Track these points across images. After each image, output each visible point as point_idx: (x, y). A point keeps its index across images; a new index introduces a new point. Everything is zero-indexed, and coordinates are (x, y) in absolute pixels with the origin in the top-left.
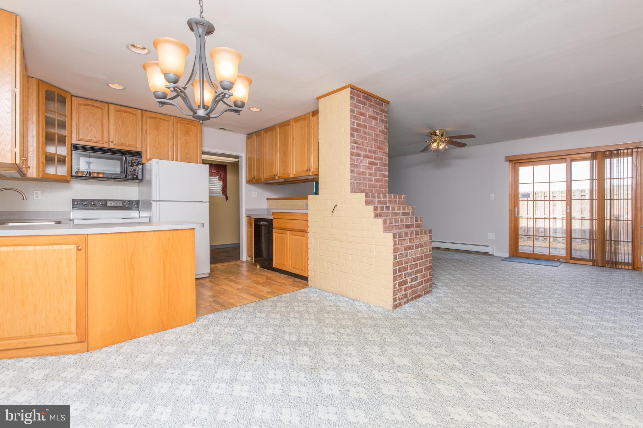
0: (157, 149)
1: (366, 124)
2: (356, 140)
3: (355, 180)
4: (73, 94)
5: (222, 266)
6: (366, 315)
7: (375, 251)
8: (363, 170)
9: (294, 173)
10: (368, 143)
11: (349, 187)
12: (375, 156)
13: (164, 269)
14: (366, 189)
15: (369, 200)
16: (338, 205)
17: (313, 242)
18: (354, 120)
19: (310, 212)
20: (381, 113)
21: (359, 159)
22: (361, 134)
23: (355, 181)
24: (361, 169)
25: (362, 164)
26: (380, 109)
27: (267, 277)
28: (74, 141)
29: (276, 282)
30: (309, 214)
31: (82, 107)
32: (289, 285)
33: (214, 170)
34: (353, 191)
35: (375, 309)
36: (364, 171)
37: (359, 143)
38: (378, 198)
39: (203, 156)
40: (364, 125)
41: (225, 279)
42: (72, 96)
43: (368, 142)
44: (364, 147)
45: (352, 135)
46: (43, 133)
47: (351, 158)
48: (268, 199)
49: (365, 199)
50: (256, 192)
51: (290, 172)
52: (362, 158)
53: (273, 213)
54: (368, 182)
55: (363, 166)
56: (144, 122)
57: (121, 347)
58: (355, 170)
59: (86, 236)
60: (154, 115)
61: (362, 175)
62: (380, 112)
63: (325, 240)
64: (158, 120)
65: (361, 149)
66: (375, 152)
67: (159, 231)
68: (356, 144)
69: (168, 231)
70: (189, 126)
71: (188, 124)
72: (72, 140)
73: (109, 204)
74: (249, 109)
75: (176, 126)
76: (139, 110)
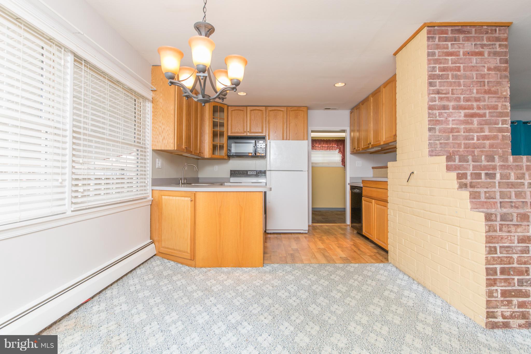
0: (275, 133)
1: (458, 65)
2: (438, 90)
3: (438, 140)
4: (229, 105)
5: (327, 226)
6: (430, 320)
7: (459, 235)
8: (454, 126)
9: (384, 140)
10: (463, 89)
11: (426, 151)
12: (478, 105)
13: (240, 221)
14: (459, 151)
15: (455, 165)
16: (415, 172)
17: (392, 214)
18: (434, 65)
19: (390, 181)
20: (493, 43)
21: (446, 113)
22: (448, 80)
23: (437, 142)
24: (449, 125)
25: (450, 119)
26: (489, 39)
27: (354, 243)
28: (230, 134)
29: (359, 249)
30: (389, 183)
31: (233, 112)
32: (369, 256)
33: (335, 145)
34: (432, 153)
35: (453, 316)
36: (455, 128)
37: (444, 92)
38: (473, 161)
39: (312, 134)
40: (456, 67)
41: (318, 238)
42: (228, 106)
43: (462, 87)
44: (456, 96)
45: (430, 84)
46: (211, 131)
47: (429, 114)
48: (373, 168)
49: (445, 164)
50: (361, 162)
51: (381, 139)
52: (451, 110)
53: (363, 181)
54: (463, 142)
55: (453, 120)
56: (267, 115)
57: (209, 271)
58: (437, 127)
59: (195, 192)
60: (273, 108)
61: (452, 132)
62: (489, 43)
63: (403, 213)
64: (276, 111)
65: (448, 99)
66: (477, 100)
67: (237, 192)
68: (438, 94)
69: (243, 193)
70: (298, 111)
71: (297, 110)
72: (228, 134)
73: (249, 173)
74: (334, 85)
75: (288, 114)
76: (264, 107)
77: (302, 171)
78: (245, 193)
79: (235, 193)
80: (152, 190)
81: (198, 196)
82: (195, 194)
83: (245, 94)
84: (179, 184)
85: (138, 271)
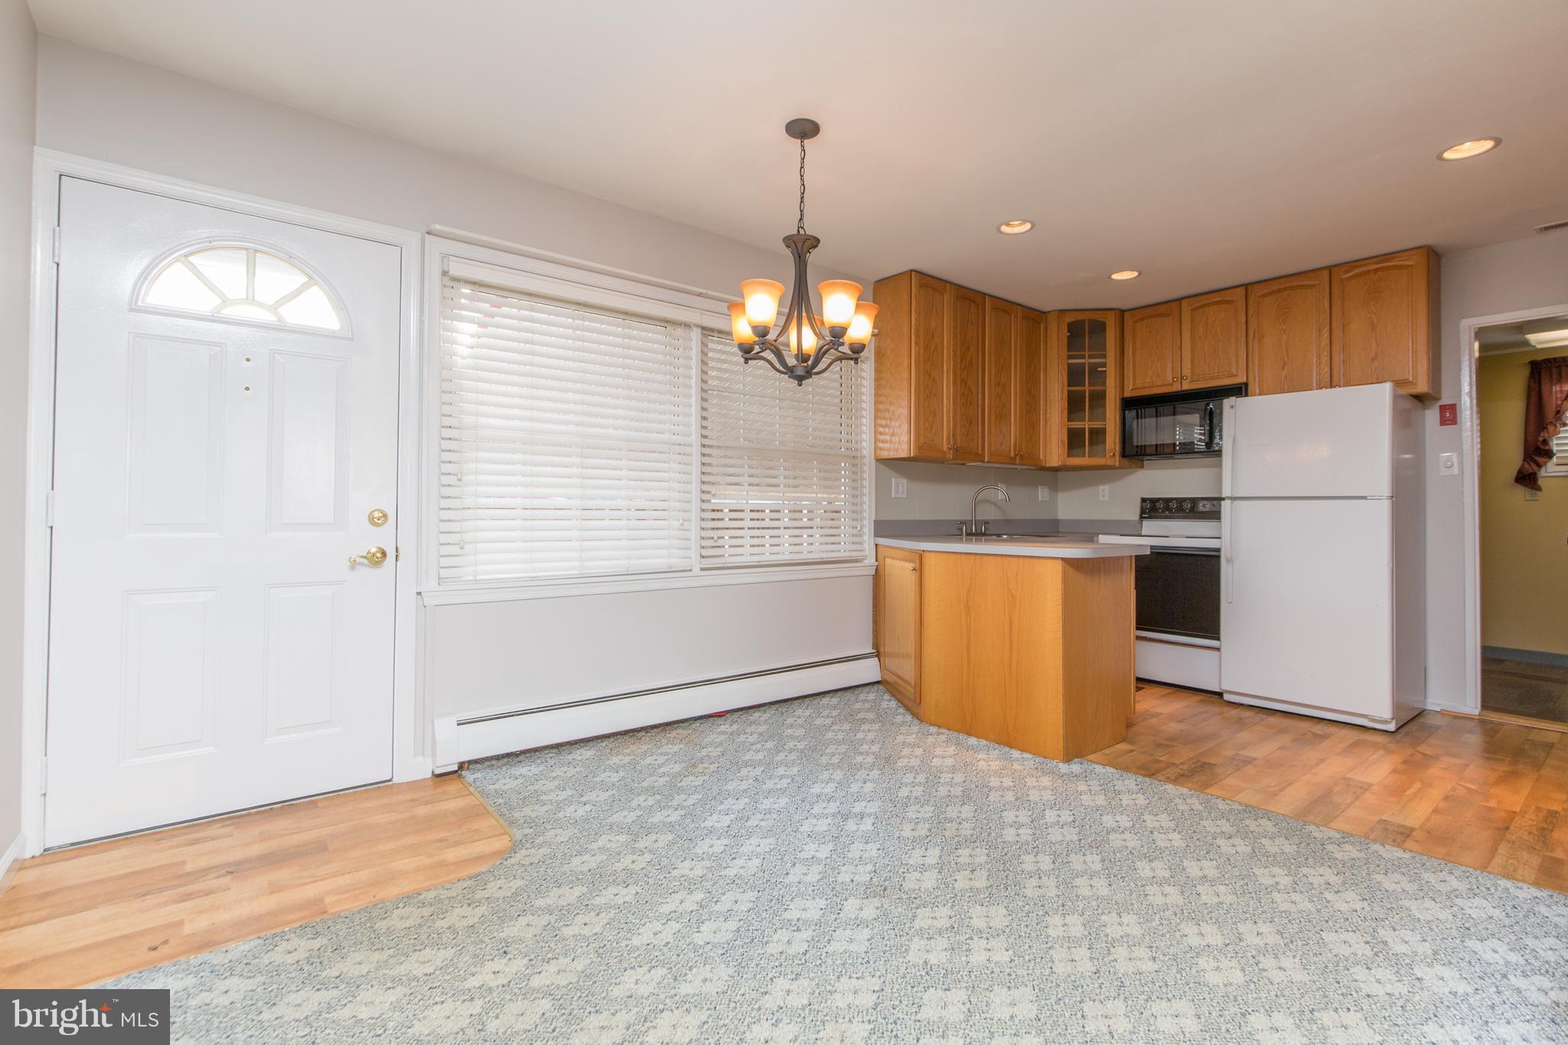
0: (1283, 368)
28: (1128, 394)
31: (1139, 325)
42: (1123, 312)
46: (1063, 394)
56: (1251, 312)
59: (921, 553)
60: (1276, 285)
64: (1285, 294)
69: (1016, 560)
70: (1380, 274)
71: (1376, 270)
72: (1123, 392)
73: (1201, 507)
74: (1440, 157)
75: (1335, 291)
76: (1238, 289)
77: (1364, 498)
78: (1021, 560)
79: (999, 558)
80: (876, 545)
81: (930, 561)
82: (921, 555)
83: (1136, 274)
84: (961, 535)
85: (825, 700)
